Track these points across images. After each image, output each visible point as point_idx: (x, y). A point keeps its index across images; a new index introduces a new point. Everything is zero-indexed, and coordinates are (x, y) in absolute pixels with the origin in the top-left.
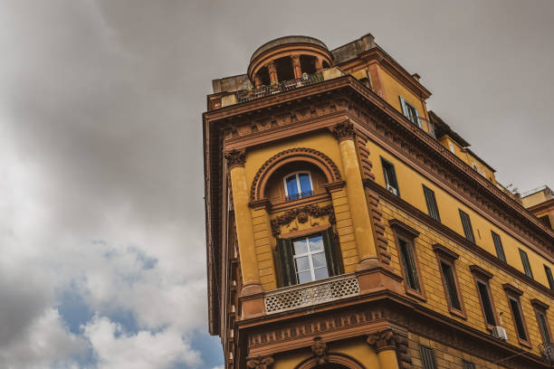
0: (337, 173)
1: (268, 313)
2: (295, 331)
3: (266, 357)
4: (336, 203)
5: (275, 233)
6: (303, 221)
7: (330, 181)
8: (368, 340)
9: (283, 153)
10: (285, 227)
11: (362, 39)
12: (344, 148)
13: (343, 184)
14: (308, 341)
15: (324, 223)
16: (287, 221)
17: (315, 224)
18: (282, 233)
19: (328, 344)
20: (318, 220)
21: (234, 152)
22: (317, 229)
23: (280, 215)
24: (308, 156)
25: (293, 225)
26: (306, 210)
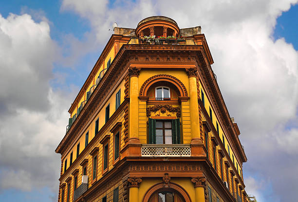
0: (186, 93)
1: (143, 156)
2: (155, 168)
3: (138, 178)
4: (183, 107)
5: (148, 115)
6: (163, 112)
7: (182, 96)
8: (192, 180)
9: (159, 76)
10: (153, 113)
11: (196, 28)
12: (191, 81)
13: (188, 99)
14: (161, 174)
15: (174, 115)
16: (155, 110)
17: (169, 115)
18: (151, 116)
19: (172, 178)
20: (171, 113)
21: (135, 69)
22: (169, 118)
23: (152, 106)
24: (172, 80)
25: (157, 113)
26: (165, 107)
